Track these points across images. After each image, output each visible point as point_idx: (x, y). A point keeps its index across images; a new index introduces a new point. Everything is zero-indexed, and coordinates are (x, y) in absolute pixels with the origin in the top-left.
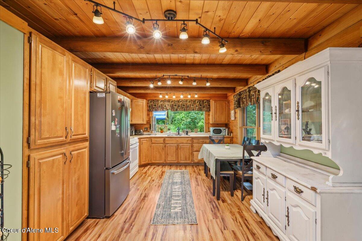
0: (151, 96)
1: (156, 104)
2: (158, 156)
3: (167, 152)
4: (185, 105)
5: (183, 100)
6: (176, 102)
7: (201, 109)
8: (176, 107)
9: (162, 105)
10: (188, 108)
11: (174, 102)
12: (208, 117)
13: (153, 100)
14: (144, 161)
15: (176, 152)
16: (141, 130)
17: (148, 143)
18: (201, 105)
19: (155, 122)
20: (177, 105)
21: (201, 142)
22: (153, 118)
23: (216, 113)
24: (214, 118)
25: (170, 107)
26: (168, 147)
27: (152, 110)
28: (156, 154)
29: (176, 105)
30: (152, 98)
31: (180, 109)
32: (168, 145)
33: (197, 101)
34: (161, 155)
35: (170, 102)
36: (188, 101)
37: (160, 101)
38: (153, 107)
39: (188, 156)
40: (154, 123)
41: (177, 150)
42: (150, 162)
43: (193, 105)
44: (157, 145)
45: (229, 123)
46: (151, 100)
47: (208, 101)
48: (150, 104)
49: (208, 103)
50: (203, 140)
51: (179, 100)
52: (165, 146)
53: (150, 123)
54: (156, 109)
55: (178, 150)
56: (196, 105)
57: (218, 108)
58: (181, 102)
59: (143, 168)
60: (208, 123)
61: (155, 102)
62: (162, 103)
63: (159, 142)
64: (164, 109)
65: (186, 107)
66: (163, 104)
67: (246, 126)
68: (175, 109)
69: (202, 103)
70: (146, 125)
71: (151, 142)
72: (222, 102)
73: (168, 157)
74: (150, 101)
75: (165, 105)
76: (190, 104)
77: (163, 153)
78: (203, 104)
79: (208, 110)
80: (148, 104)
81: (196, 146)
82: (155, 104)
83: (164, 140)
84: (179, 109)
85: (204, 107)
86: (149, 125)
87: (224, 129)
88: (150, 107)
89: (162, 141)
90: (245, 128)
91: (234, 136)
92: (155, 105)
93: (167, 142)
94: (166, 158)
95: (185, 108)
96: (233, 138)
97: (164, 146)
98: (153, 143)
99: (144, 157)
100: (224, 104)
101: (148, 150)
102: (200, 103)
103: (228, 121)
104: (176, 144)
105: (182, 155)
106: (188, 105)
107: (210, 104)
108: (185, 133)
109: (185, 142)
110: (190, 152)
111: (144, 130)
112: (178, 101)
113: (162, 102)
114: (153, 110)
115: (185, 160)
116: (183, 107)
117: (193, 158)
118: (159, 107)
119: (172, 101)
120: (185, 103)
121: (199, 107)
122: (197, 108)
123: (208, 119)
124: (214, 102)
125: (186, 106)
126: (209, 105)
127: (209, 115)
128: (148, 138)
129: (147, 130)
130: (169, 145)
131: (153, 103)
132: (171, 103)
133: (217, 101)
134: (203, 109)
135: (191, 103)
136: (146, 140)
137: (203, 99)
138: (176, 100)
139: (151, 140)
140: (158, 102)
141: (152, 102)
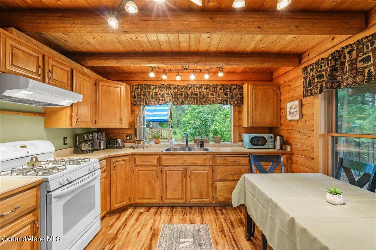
0: (139, 79)
1: (146, 92)
2: (148, 189)
3: (164, 183)
4: (198, 93)
5: (194, 85)
6: (182, 89)
7: (227, 101)
8: (181, 98)
9: (156, 94)
10: (204, 100)
11: (179, 90)
12: (239, 115)
13: (141, 86)
14: (117, 202)
15: (182, 182)
16: (119, 140)
17: (128, 166)
18: (226, 95)
19: (144, 125)
20: (184, 93)
21: (231, 163)
22: (140, 117)
23: (255, 106)
24: (253, 117)
25: (171, 98)
26: (166, 173)
27: (138, 103)
28: (144, 186)
29: (181, 95)
30: (138, 82)
31: (189, 101)
32: (167, 168)
33: (219, 87)
34: (153, 189)
35: (170, 89)
36: (204, 87)
37: (152, 87)
38: (141, 98)
39: (205, 191)
40: (142, 127)
41: (184, 179)
42: (133, 202)
43: (212, 94)
44: (144, 169)
45: (279, 126)
46: (138, 85)
47: (241, 88)
48: (135, 92)
49: (239, 89)
50: (235, 159)
51: (188, 85)
52: (161, 171)
53: (136, 127)
54: (146, 102)
55: (186, 180)
56: (219, 95)
57: (259, 98)
58: (190, 88)
59: (117, 216)
60: (239, 126)
61: (145, 89)
62: (157, 91)
63: (149, 163)
64: (161, 102)
65: (200, 98)
66: (159, 93)
67: (337, 132)
68: (181, 101)
69: (228, 90)
70: (130, 130)
71: (135, 162)
72: (267, 87)
73: (166, 192)
74: (135, 87)
75: (163, 94)
76: (208, 92)
77: (158, 183)
78: (230, 92)
79: (239, 102)
80: (131, 92)
81: (221, 171)
82: (143, 92)
83: (159, 160)
84: (187, 102)
85: (232, 98)
86: (134, 131)
87: (271, 138)
88: (135, 98)
89: (155, 162)
90: (333, 137)
91: (293, 152)
92: (145, 95)
93: (164, 163)
94: (163, 194)
95: (198, 100)
96: (291, 154)
97: (159, 170)
98: (138, 166)
99: (119, 195)
100: (270, 91)
101: (128, 179)
102: (224, 90)
103: (278, 122)
104: (183, 167)
105: (194, 186)
106: (204, 94)
107: (242, 91)
108: (199, 144)
109: (199, 162)
110: (210, 182)
111: (125, 138)
112: (186, 87)
113: (157, 89)
114: (142, 103)
115: (199, 197)
116: (195, 98)
117: (216, 193)
118: (152, 97)
119: (174, 87)
120: (198, 90)
121: (224, 97)
122: (220, 98)
123: (239, 118)
124: (253, 88)
125: (200, 94)
126: (242, 94)
127: (240, 112)
128: (127, 155)
129: (131, 139)
130: (169, 169)
131: (141, 90)
132: (173, 91)
133: (258, 85)
134: (230, 101)
135: (208, 90)
136: (123, 161)
137: (230, 83)
138: (182, 84)
139: (135, 159)
140: (150, 89)
141: (139, 90)
